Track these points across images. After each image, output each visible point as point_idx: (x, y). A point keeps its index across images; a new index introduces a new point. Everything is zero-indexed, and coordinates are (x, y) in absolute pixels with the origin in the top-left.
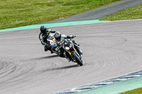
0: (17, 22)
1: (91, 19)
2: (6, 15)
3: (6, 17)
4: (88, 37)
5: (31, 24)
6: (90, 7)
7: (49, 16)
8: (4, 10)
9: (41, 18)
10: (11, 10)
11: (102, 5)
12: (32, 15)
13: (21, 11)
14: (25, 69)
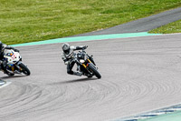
0: (43, 34)
1: (137, 32)
3: (29, 28)
4: (134, 54)
6: (136, 16)
8: (27, 19)
9: (74, 28)
10: (36, 18)
11: (151, 13)
12: (63, 25)
13: (48, 20)
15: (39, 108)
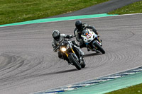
0: (25, 16)
2: (13, 9)
3: (13, 12)
5: (39, 18)
6: (98, 1)
7: (57, 10)
8: (12, 4)
9: (49, 12)
10: (19, 4)
13: (28, 5)
14: (32, 63)
15: (22, 74)
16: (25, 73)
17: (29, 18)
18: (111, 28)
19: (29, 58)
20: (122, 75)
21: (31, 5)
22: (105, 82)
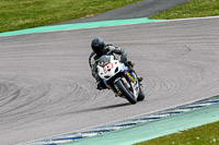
0: (21, 22)
2: (3, 10)
3: (3, 15)
5: (43, 24)
8: (1, 4)
10: (12, 3)
13: (26, 5)
14: (33, 94)
15: (17, 111)
16: (22, 109)
17: (27, 24)
18: (154, 41)
19: (27, 86)
20: (171, 112)
21: (30, 4)
22: (145, 124)
